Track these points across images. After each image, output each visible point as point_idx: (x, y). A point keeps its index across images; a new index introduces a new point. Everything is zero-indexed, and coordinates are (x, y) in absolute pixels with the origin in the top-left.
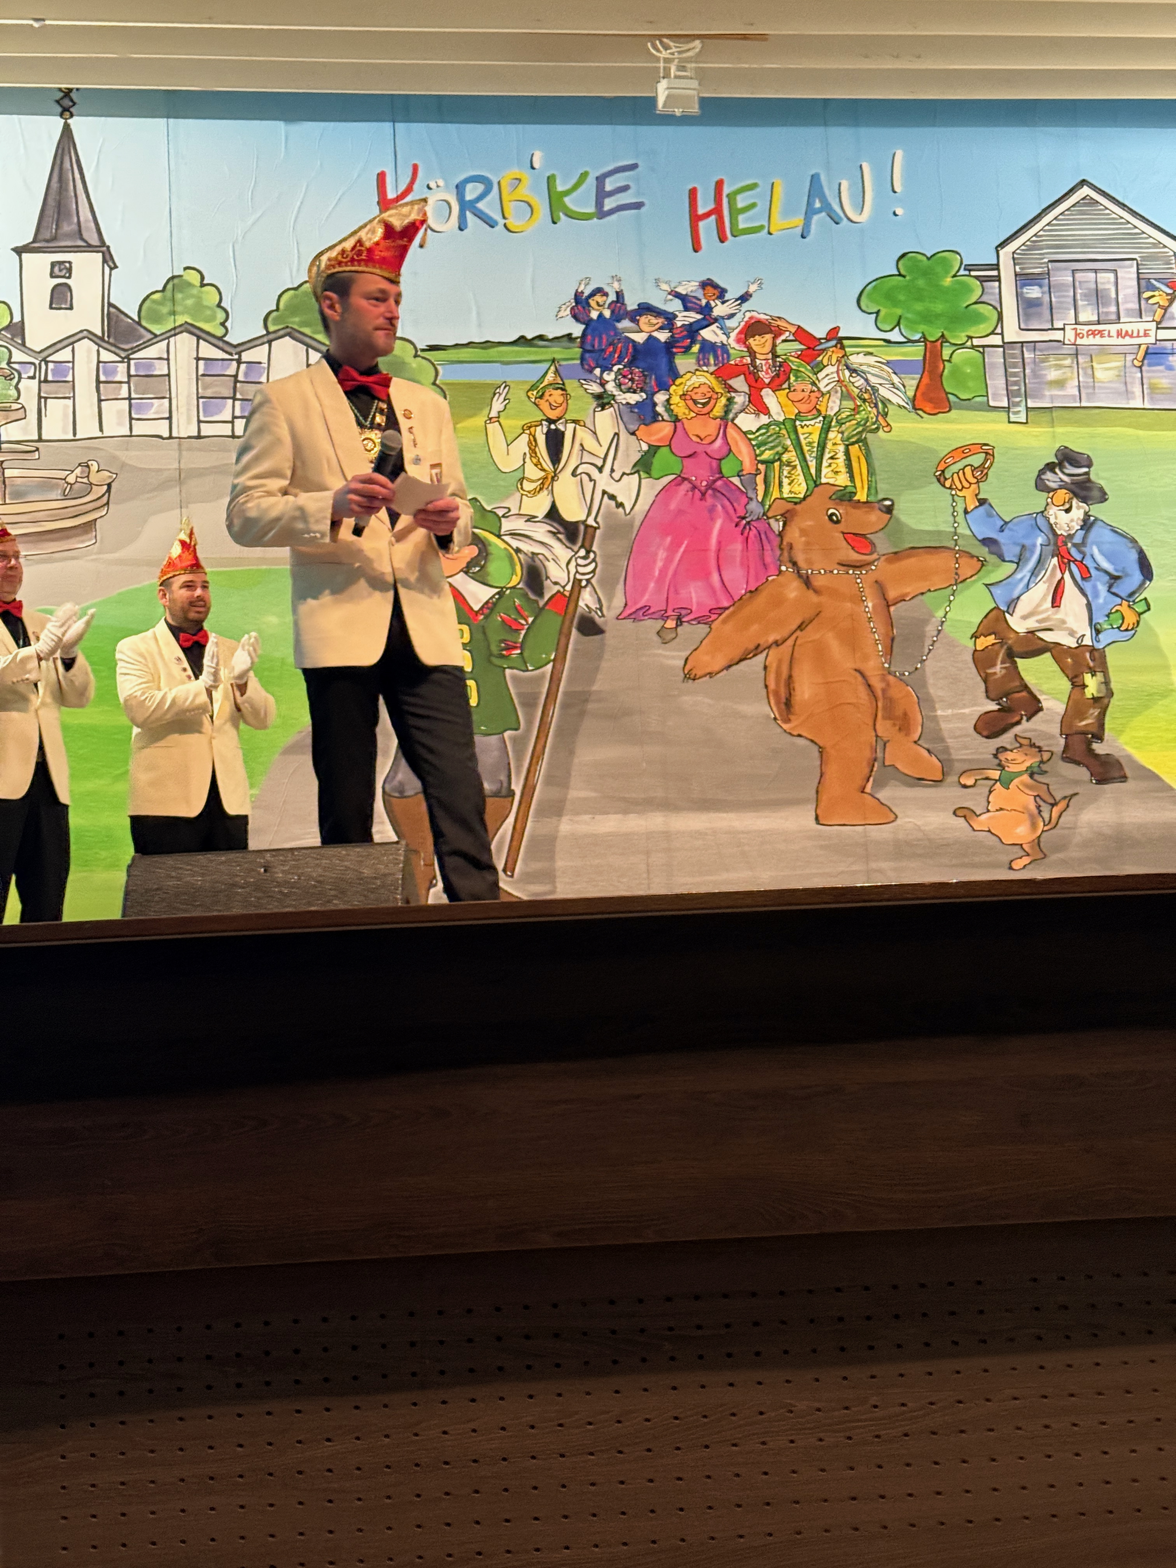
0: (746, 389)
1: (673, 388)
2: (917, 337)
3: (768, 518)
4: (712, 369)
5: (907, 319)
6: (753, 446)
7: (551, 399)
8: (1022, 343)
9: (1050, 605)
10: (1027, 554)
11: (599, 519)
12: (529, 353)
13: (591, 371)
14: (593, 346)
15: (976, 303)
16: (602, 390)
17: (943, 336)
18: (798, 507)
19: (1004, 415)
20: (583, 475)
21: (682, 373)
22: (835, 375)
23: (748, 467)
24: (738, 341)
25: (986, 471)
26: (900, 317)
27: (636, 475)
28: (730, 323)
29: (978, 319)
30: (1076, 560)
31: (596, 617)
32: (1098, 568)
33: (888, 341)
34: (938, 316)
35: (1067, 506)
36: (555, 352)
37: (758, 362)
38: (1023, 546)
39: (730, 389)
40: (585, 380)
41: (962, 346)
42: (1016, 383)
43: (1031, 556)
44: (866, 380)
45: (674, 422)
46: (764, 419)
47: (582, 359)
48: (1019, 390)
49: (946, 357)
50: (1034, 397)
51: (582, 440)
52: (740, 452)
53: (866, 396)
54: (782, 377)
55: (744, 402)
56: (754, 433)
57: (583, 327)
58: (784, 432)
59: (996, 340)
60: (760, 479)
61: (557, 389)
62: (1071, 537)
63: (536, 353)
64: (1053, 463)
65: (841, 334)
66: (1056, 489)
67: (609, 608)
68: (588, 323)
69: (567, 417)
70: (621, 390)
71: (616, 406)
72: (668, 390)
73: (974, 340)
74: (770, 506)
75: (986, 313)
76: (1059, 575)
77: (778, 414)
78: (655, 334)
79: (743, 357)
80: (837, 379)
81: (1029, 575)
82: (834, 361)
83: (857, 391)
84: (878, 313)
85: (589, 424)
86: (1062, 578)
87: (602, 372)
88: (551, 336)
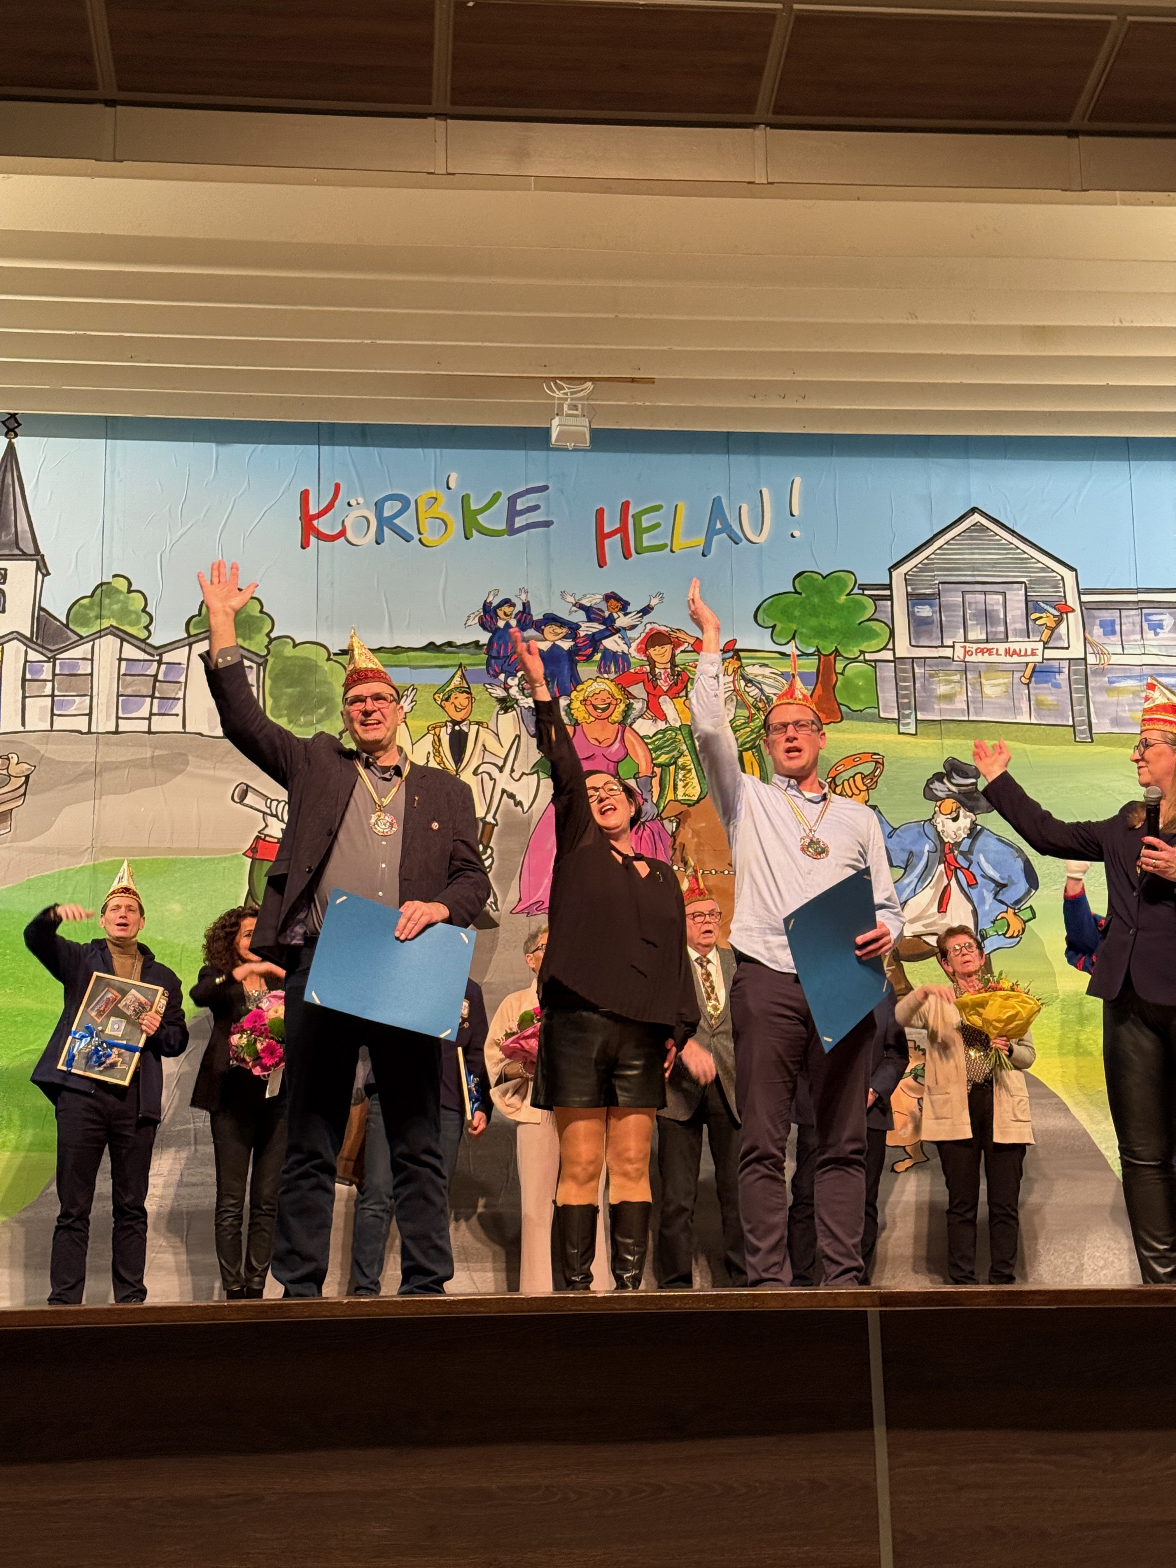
0: (645, 696)
1: (574, 693)
2: (812, 650)
3: (662, 819)
4: (613, 676)
5: (801, 633)
6: (650, 750)
7: (457, 702)
8: (913, 658)
9: (936, 910)
10: (915, 860)
11: (497, 817)
12: (437, 658)
13: (496, 676)
14: (499, 653)
15: (869, 620)
16: (505, 694)
17: (836, 650)
18: (691, 809)
19: (894, 726)
20: (484, 774)
21: (583, 679)
22: (731, 685)
23: (644, 770)
24: (639, 650)
25: (875, 779)
26: (795, 631)
27: (536, 775)
28: (630, 634)
29: (872, 635)
30: (962, 867)
31: (491, 911)
32: (985, 876)
33: (783, 654)
34: (832, 632)
35: (954, 815)
36: (463, 658)
37: (657, 671)
38: (911, 852)
39: (630, 696)
40: (490, 684)
41: (855, 660)
42: (905, 696)
43: (919, 862)
44: (761, 690)
45: (574, 726)
46: (662, 725)
47: (488, 664)
48: (910, 702)
49: (839, 670)
50: (923, 710)
51: (484, 741)
52: (637, 756)
53: (760, 705)
54: (680, 685)
55: (642, 709)
56: (651, 738)
57: (491, 634)
58: (680, 737)
59: (888, 655)
60: (655, 782)
61: (463, 692)
62: (957, 845)
63: (444, 659)
64: (942, 773)
65: (737, 646)
66: (944, 799)
67: (503, 902)
68: (495, 631)
69: (471, 718)
70: (524, 695)
71: (518, 710)
72: (569, 696)
73: (866, 655)
74: (664, 808)
75: (877, 629)
76: (946, 882)
77: (674, 720)
78: (559, 643)
79: (643, 666)
80: (732, 688)
81: (917, 880)
82: (730, 671)
83: (751, 700)
84: (774, 627)
85: (492, 726)
86: (949, 884)
87: (506, 678)
88: (459, 643)
